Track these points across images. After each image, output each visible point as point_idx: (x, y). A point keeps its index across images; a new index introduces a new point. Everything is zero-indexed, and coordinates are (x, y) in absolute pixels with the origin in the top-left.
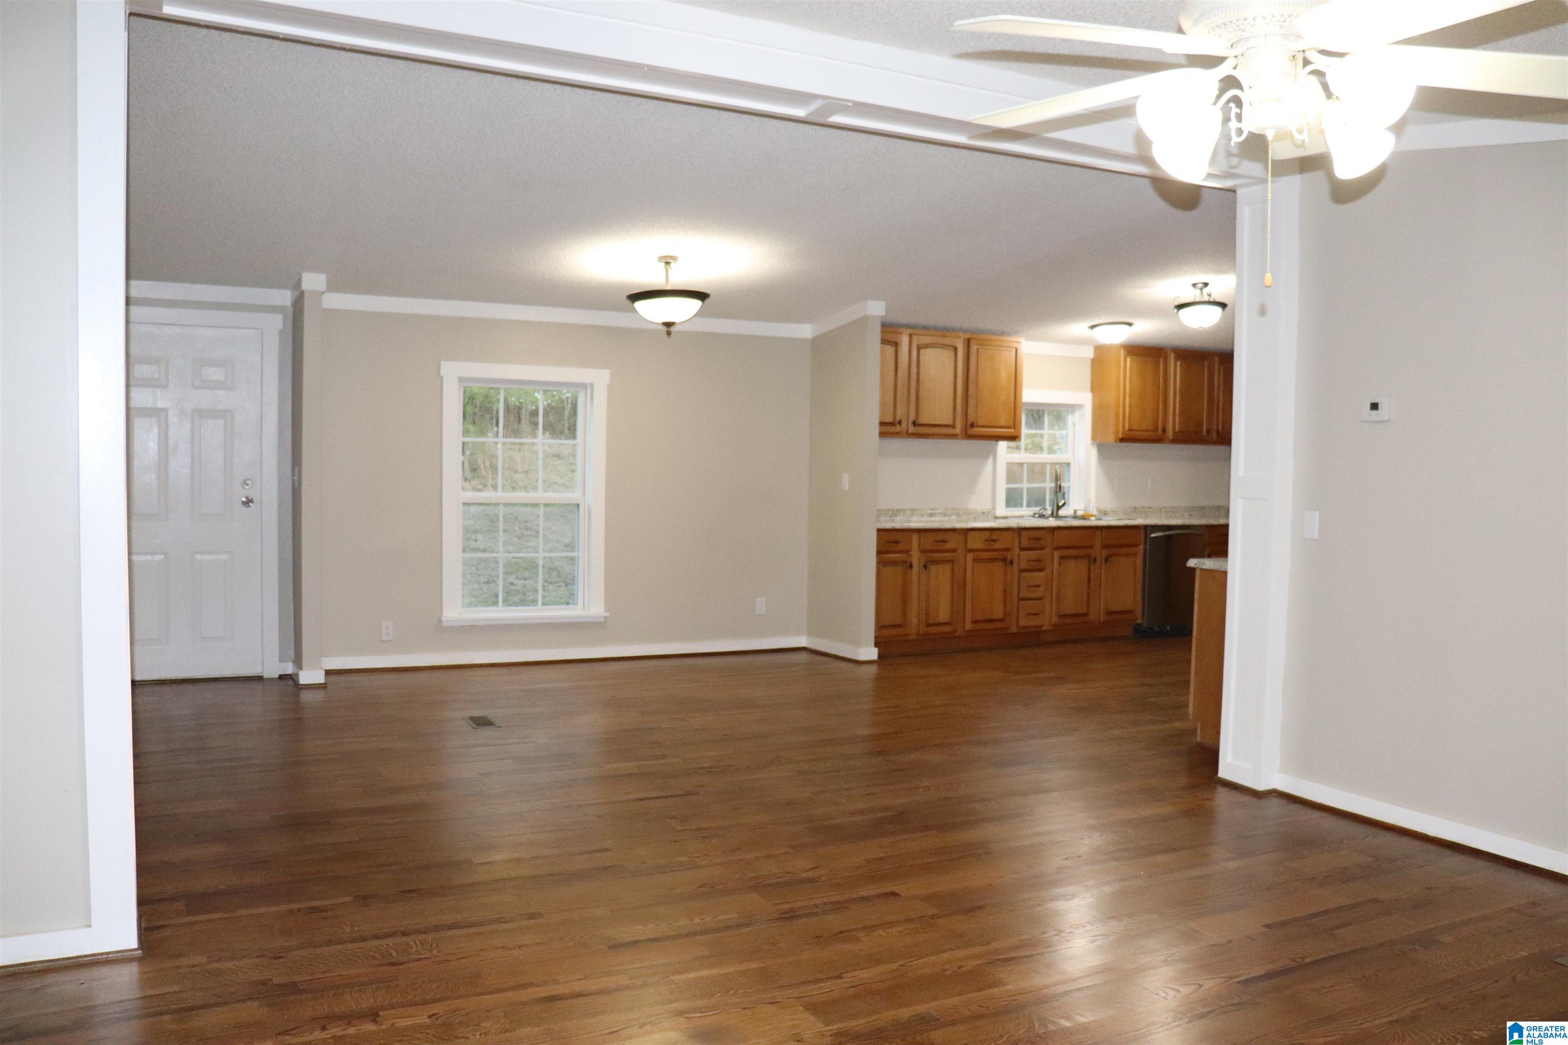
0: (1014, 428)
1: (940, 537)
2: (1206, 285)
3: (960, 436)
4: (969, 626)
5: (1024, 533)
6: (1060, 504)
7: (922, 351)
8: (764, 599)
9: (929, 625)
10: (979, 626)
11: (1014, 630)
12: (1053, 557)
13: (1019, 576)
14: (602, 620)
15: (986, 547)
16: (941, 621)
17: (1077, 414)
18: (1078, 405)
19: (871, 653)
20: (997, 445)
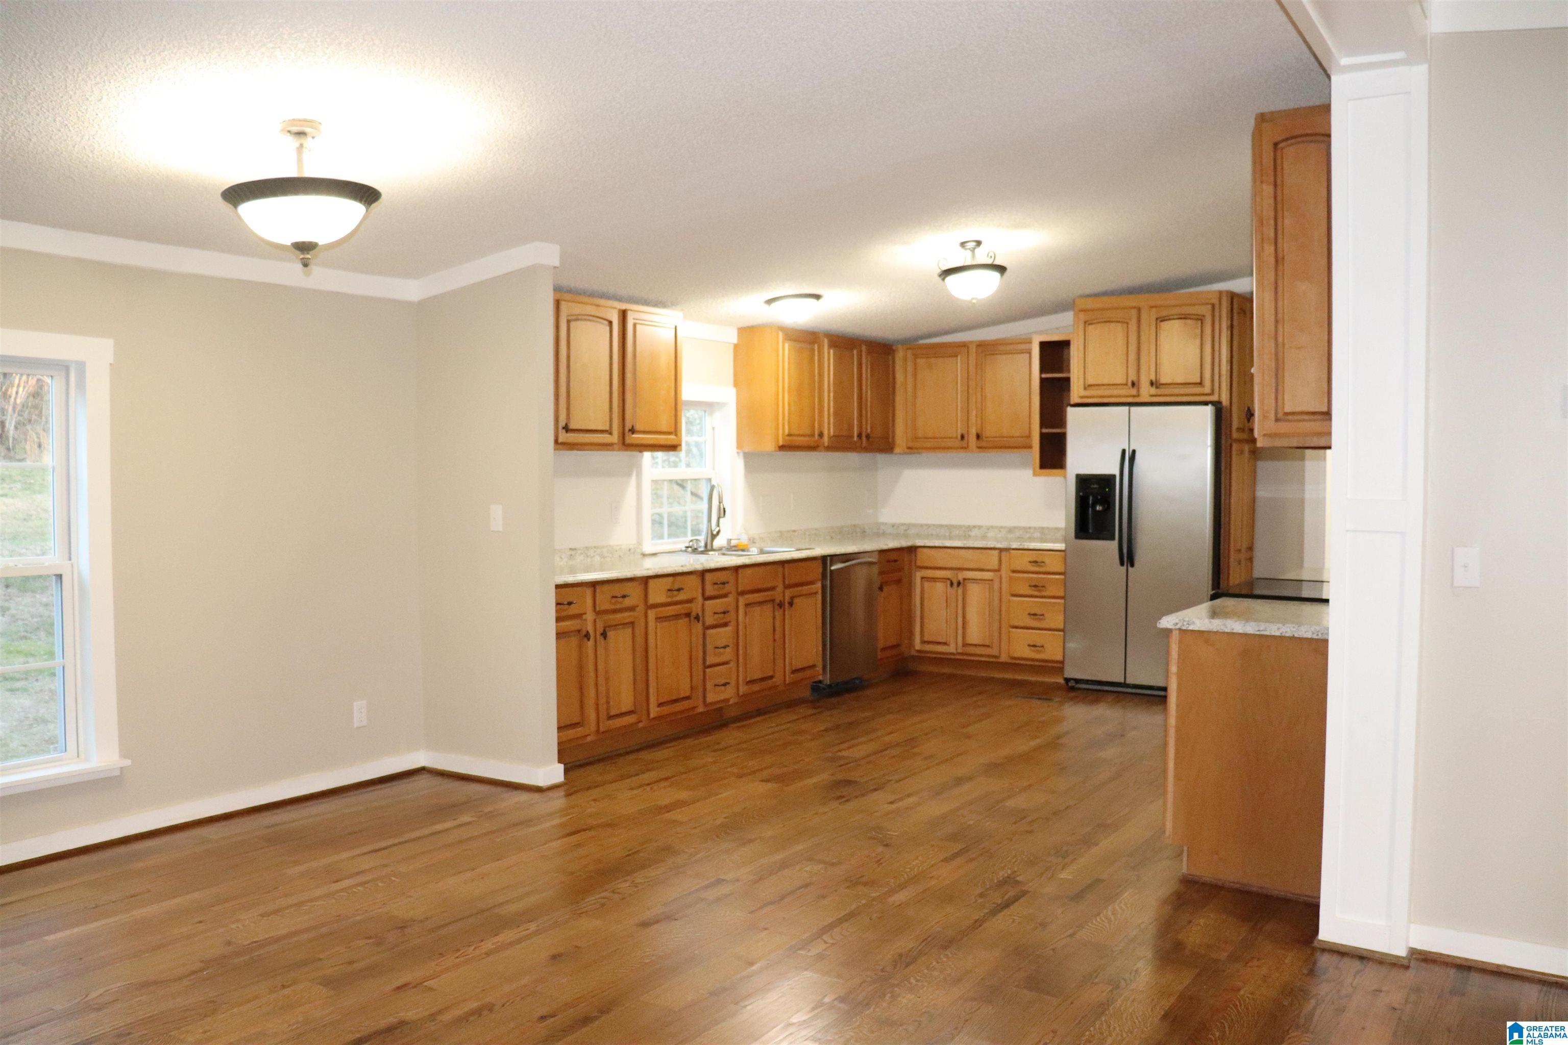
0: (676, 435)
1: (617, 590)
2: (979, 243)
3: (615, 446)
4: (654, 711)
5: (708, 576)
6: (715, 533)
7: (573, 324)
8: (364, 702)
9: (610, 717)
10: (666, 710)
11: (701, 709)
12: (737, 606)
13: (704, 635)
14: (117, 773)
15: (669, 600)
16: (624, 710)
17: (717, 415)
18: (718, 403)
19: (553, 773)
20: (643, 456)
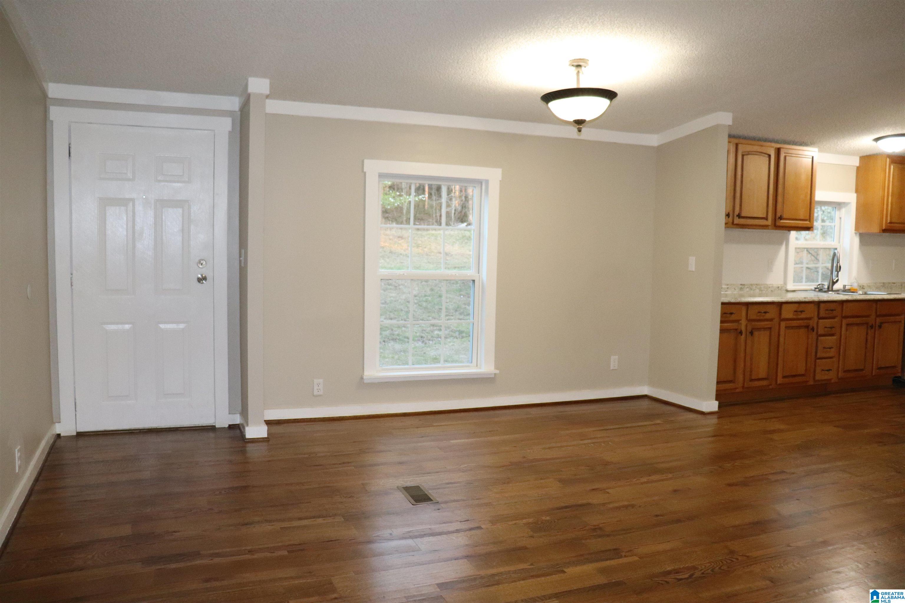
0: (810, 221)
1: (762, 309)
3: (770, 227)
4: (780, 380)
5: (822, 305)
6: (835, 281)
7: (745, 157)
8: (617, 357)
9: (752, 380)
10: (787, 380)
11: (811, 383)
12: (841, 325)
13: (817, 339)
14: (493, 376)
15: (795, 317)
16: (760, 376)
17: (843, 210)
18: (844, 203)
19: (713, 406)
20: (790, 233)
